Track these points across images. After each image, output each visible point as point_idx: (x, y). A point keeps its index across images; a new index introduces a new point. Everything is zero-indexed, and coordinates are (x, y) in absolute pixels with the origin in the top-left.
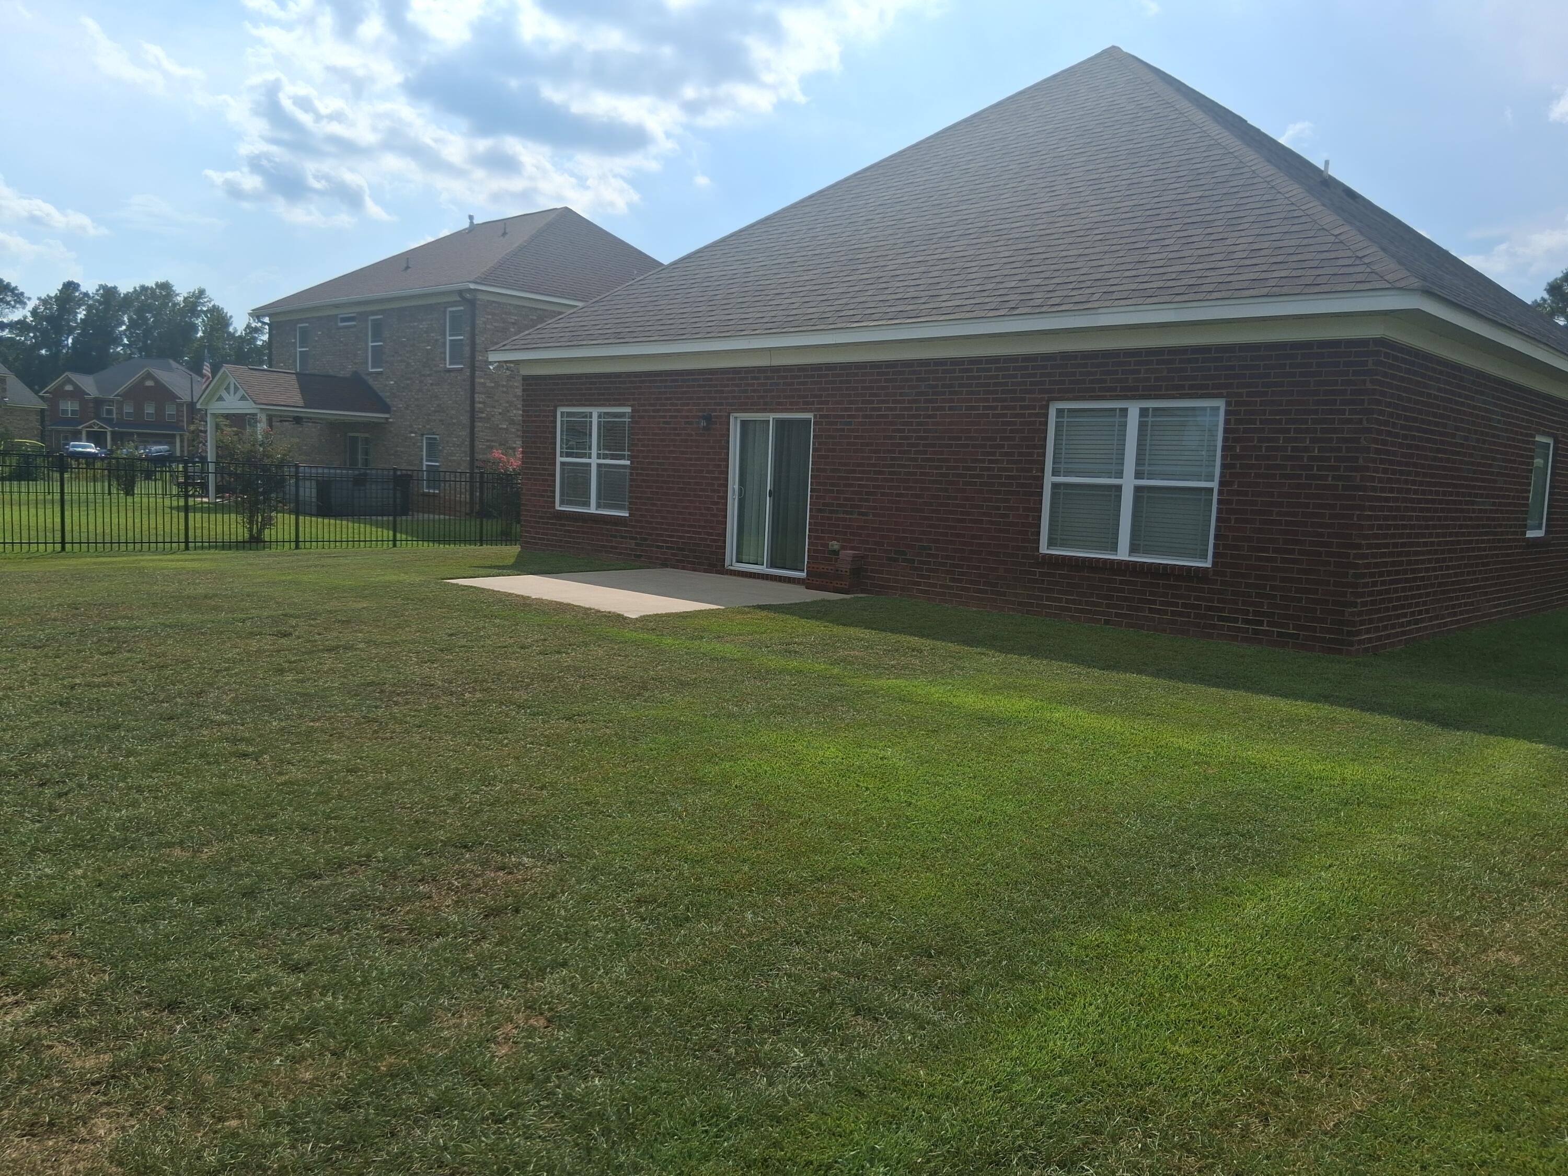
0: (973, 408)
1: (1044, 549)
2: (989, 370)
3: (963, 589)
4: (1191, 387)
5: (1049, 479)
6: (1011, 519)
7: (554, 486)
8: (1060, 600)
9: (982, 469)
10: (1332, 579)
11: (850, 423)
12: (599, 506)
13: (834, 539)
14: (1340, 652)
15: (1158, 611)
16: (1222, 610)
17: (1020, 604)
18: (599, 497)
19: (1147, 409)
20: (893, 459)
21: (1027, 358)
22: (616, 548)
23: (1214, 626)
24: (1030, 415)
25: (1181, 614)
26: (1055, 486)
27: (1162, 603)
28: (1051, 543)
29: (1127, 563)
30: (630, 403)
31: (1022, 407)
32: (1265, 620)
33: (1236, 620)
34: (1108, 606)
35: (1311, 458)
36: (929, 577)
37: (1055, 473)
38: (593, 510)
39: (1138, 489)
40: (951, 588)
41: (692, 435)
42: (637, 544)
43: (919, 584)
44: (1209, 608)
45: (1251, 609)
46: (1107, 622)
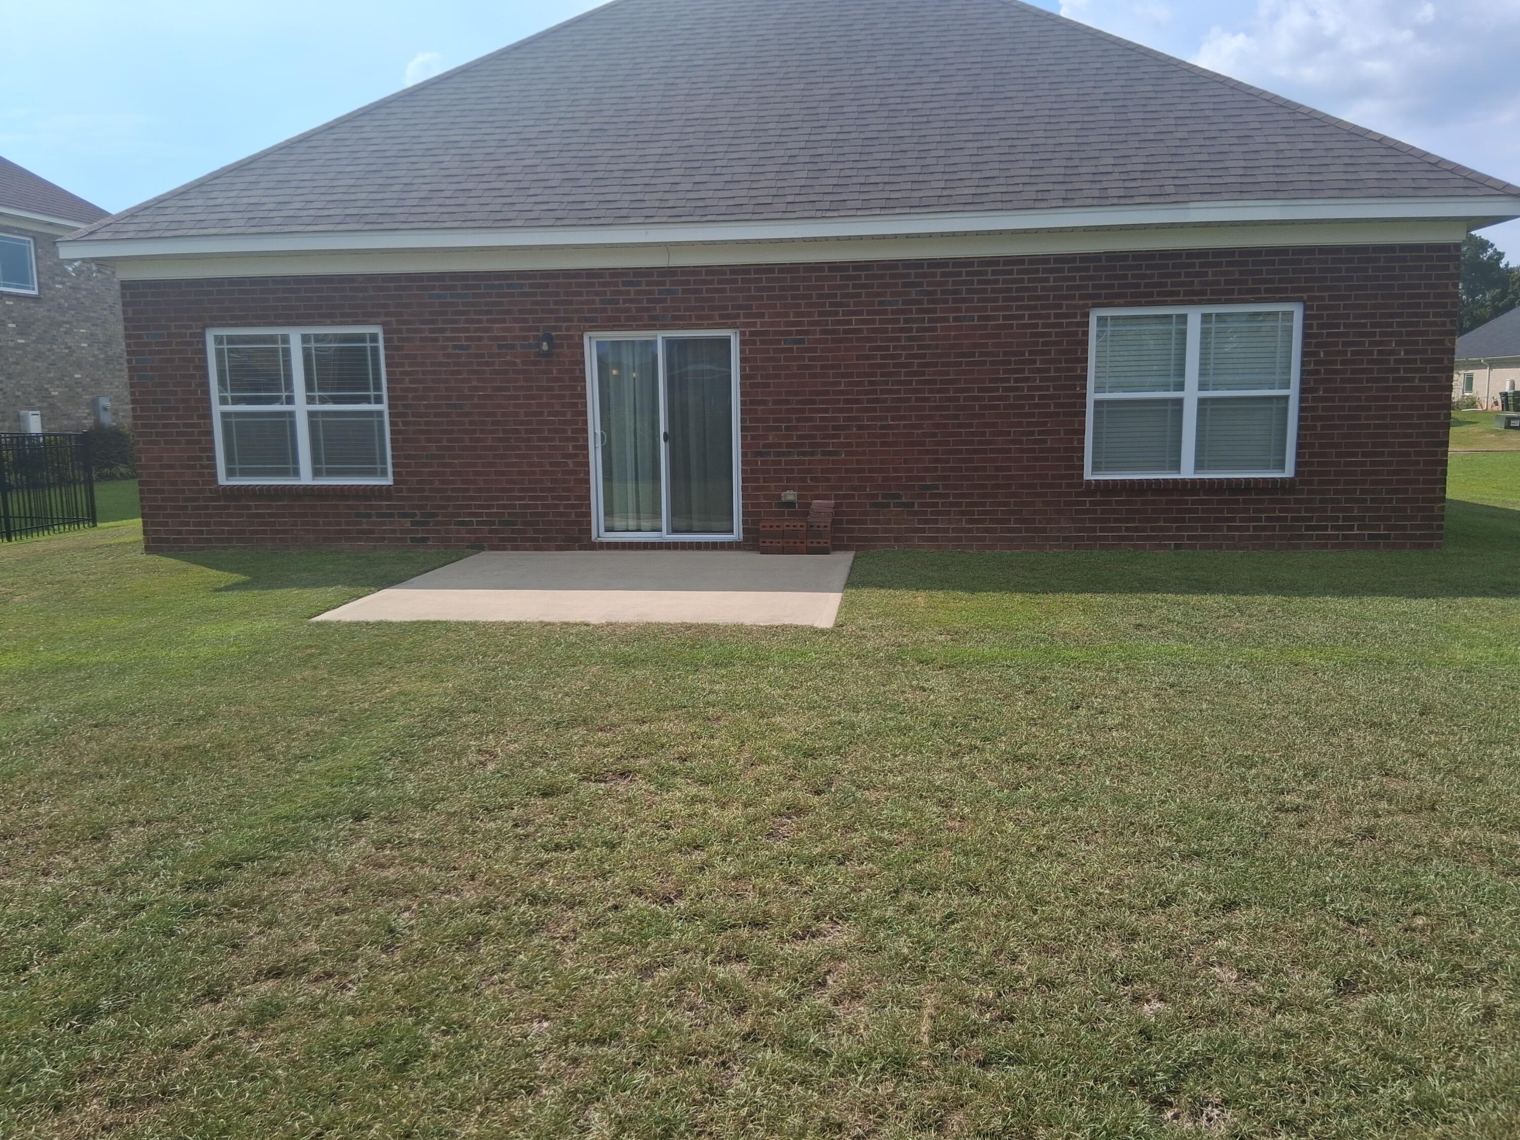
0: (988, 318)
1: (1089, 475)
2: (1010, 272)
3: (986, 530)
4: (1267, 291)
5: (1092, 395)
6: (1049, 445)
7: (212, 449)
8: (1119, 529)
9: (1006, 389)
10: (1421, 478)
11: (801, 341)
12: (317, 473)
13: (786, 489)
14: (1430, 546)
15: (1238, 529)
16: (1310, 519)
17: (1065, 539)
18: (315, 459)
19: (1210, 315)
20: (871, 383)
21: (1061, 259)
22: (372, 532)
23: (1301, 537)
24: (1069, 325)
25: (1264, 528)
26: (1098, 403)
27: (1242, 520)
28: (1096, 468)
29: (1193, 481)
30: (378, 320)
31: (1057, 316)
32: (1356, 524)
33: (1325, 528)
34: (1178, 529)
35: (1398, 361)
36: (936, 521)
37: (1099, 389)
38: (306, 478)
39: (1202, 402)
40: (970, 530)
41: (514, 364)
42: (414, 523)
43: (923, 530)
44: (1294, 519)
45: (1341, 515)
46: (1177, 547)
